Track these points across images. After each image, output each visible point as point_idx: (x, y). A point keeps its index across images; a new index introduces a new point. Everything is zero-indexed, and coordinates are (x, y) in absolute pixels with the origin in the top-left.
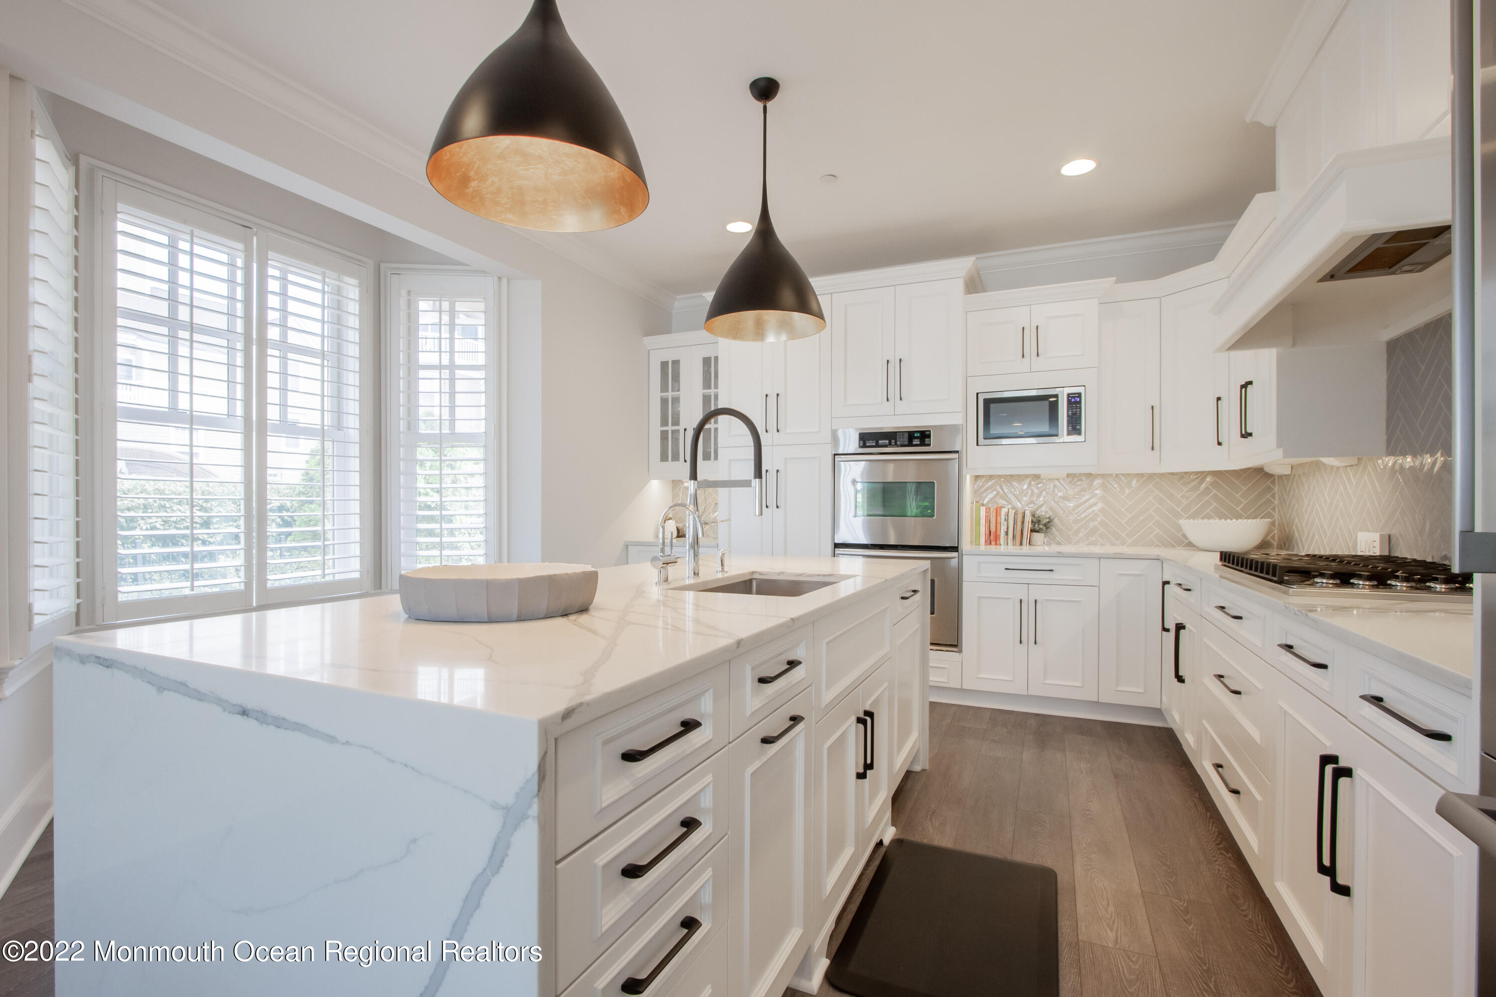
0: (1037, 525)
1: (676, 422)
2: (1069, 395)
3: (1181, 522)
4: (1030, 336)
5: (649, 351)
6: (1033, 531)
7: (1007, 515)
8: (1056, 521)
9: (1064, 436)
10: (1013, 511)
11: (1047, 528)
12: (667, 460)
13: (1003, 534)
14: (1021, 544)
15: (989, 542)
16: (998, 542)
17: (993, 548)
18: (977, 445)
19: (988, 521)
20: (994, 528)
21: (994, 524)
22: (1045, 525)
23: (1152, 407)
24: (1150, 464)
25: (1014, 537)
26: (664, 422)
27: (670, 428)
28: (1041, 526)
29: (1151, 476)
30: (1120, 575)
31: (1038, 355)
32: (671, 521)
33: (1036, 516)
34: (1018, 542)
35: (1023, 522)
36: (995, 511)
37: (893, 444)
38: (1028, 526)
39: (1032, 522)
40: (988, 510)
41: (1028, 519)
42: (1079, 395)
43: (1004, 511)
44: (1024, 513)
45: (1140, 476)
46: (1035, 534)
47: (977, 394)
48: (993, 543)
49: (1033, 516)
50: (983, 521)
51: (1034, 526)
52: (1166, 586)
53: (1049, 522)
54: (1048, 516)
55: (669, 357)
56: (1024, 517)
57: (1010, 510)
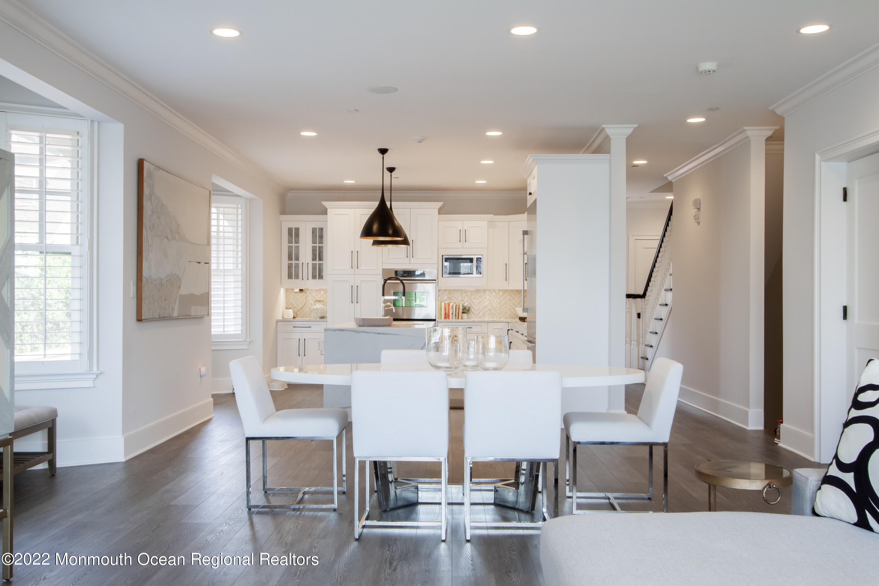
0: (464, 310)
1: (297, 259)
2: (477, 258)
3: (516, 308)
4: (463, 233)
5: (281, 221)
6: (463, 313)
7: (453, 306)
8: (472, 309)
9: (475, 275)
10: (455, 304)
11: (468, 311)
12: (292, 278)
13: (451, 314)
14: (458, 318)
15: (445, 318)
16: (449, 317)
17: (447, 320)
18: (442, 277)
19: (445, 309)
20: (448, 311)
21: (448, 310)
22: (467, 310)
23: (506, 264)
24: (505, 286)
25: (455, 315)
26: (290, 258)
27: (294, 262)
28: (466, 311)
29: (507, 291)
30: (495, 328)
31: (466, 242)
32: (290, 310)
33: (464, 306)
34: (457, 318)
35: (459, 309)
36: (448, 304)
37: (409, 276)
38: (461, 311)
39: (463, 309)
40: (445, 304)
41: (461, 308)
42: (481, 258)
43: (451, 304)
44: (459, 305)
45: (502, 290)
46: (463, 314)
47: (442, 256)
48: (447, 318)
49: (463, 306)
50: (443, 309)
51: (463, 310)
52: (509, 331)
53: (469, 309)
54: (468, 306)
55: (293, 225)
56: (459, 307)
57: (454, 304)
